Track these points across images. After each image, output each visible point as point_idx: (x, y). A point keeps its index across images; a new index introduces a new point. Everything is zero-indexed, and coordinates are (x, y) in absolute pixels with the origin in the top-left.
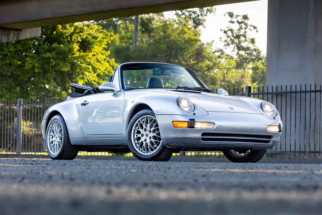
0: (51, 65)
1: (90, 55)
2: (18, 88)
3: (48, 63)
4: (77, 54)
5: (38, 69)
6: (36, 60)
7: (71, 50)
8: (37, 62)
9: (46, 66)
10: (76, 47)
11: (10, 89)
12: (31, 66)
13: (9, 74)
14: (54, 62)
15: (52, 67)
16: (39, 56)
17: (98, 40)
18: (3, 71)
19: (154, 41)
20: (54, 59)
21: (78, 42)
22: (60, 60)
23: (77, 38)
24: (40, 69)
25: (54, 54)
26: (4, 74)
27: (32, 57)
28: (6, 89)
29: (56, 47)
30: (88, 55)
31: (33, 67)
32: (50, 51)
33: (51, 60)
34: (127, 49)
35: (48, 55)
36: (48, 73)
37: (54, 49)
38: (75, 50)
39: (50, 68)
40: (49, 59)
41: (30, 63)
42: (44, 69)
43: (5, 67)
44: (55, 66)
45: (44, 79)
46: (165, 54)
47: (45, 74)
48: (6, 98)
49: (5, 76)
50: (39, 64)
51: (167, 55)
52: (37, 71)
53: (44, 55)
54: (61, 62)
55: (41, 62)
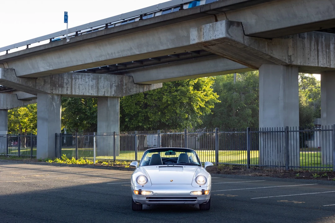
0: (177, 99)
1: (200, 92)
2: (160, 113)
3: (176, 98)
4: (192, 92)
5: (170, 102)
6: (169, 97)
7: (188, 90)
8: (169, 98)
9: (175, 100)
10: (191, 88)
11: (155, 113)
12: (166, 100)
13: (154, 105)
14: (179, 98)
15: (178, 100)
16: (171, 94)
17: (205, 83)
18: (150, 103)
19: (247, 78)
20: (179, 96)
21: (193, 85)
22: (183, 96)
23: (192, 83)
24: (172, 101)
25: (179, 92)
26: (151, 105)
27: (167, 95)
28: (153, 113)
29: (180, 89)
30: (198, 93)
31: (167, 101)
32: (177, 91)
33: (178, 96)
34: (230, 83)
35: (176, 93)
36: (176, 104)
37: (179, 90)
38: (191, 90)
39: (177, 101)
40: (176, 95)
41: (165, 99)
42: (174, 101)
43: (152, 101)
44: (180, 100)
45: (174, 107)
46: (252, 86)
47: (174, 104)
48: (152, 118)
49: (152, 106)
50: (171, 98)
51: (253, 86)
52: (169, 103)
53: (173, 94)
54: (183, 97)
55: (172, 98)
